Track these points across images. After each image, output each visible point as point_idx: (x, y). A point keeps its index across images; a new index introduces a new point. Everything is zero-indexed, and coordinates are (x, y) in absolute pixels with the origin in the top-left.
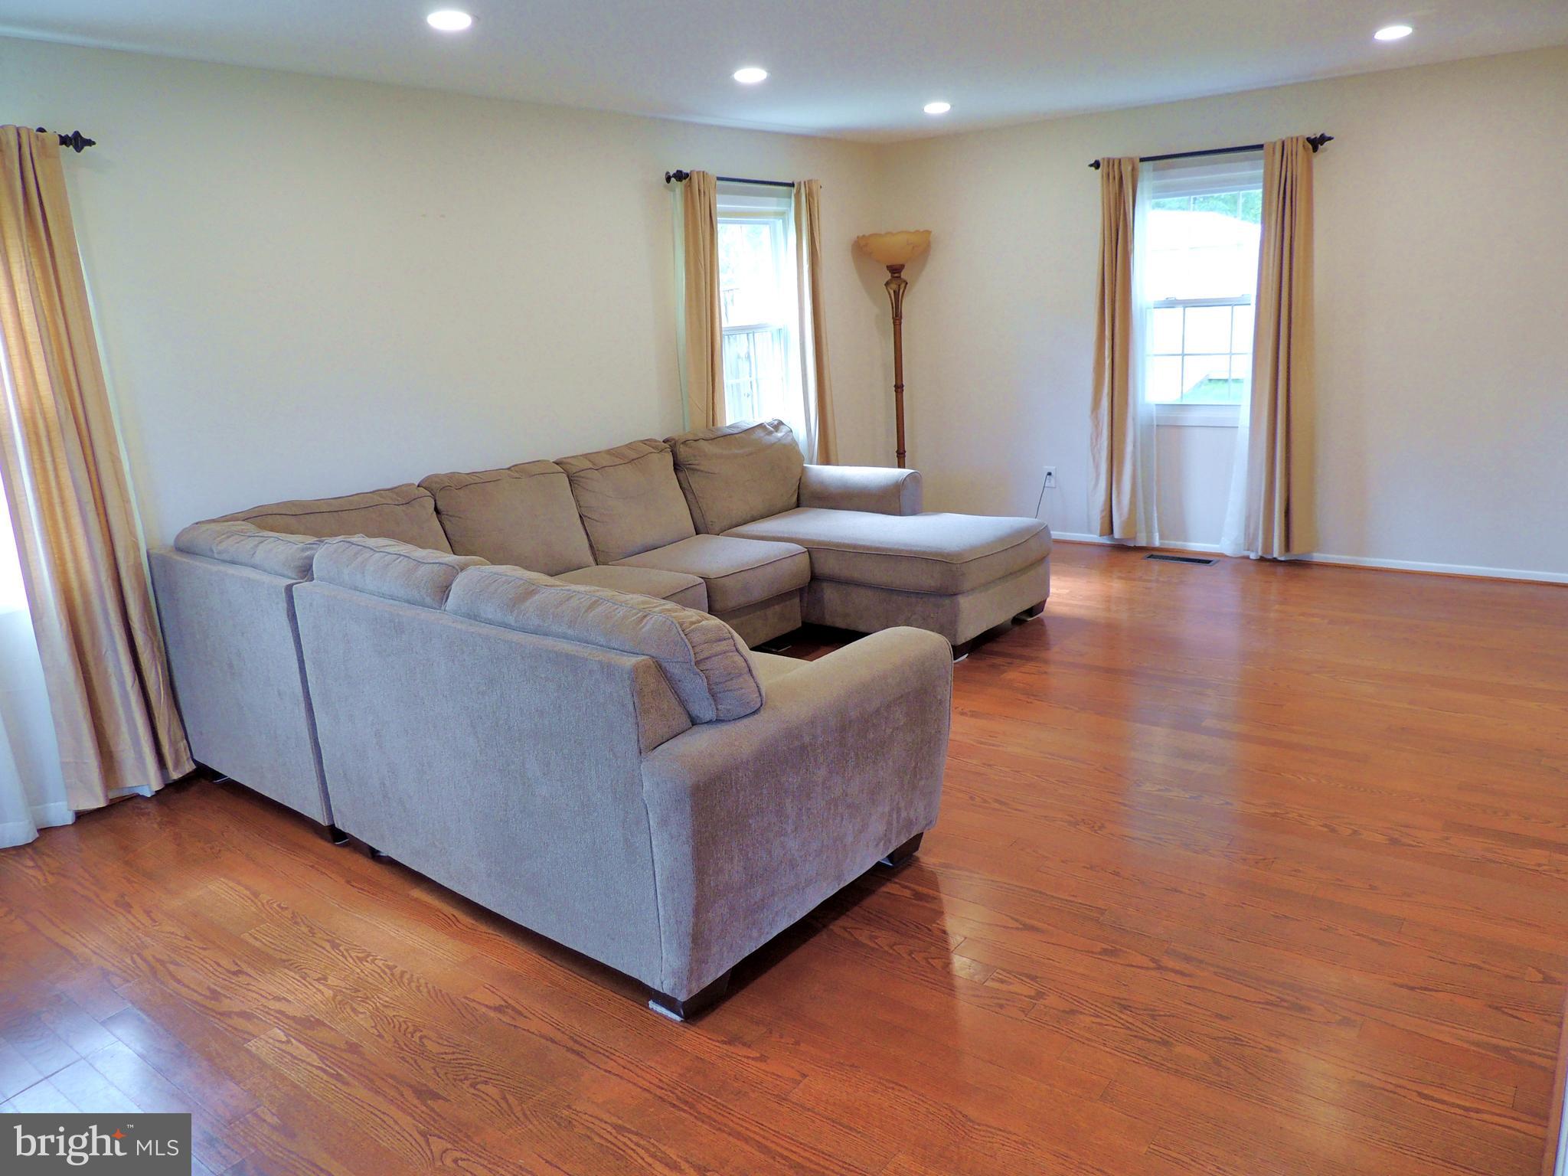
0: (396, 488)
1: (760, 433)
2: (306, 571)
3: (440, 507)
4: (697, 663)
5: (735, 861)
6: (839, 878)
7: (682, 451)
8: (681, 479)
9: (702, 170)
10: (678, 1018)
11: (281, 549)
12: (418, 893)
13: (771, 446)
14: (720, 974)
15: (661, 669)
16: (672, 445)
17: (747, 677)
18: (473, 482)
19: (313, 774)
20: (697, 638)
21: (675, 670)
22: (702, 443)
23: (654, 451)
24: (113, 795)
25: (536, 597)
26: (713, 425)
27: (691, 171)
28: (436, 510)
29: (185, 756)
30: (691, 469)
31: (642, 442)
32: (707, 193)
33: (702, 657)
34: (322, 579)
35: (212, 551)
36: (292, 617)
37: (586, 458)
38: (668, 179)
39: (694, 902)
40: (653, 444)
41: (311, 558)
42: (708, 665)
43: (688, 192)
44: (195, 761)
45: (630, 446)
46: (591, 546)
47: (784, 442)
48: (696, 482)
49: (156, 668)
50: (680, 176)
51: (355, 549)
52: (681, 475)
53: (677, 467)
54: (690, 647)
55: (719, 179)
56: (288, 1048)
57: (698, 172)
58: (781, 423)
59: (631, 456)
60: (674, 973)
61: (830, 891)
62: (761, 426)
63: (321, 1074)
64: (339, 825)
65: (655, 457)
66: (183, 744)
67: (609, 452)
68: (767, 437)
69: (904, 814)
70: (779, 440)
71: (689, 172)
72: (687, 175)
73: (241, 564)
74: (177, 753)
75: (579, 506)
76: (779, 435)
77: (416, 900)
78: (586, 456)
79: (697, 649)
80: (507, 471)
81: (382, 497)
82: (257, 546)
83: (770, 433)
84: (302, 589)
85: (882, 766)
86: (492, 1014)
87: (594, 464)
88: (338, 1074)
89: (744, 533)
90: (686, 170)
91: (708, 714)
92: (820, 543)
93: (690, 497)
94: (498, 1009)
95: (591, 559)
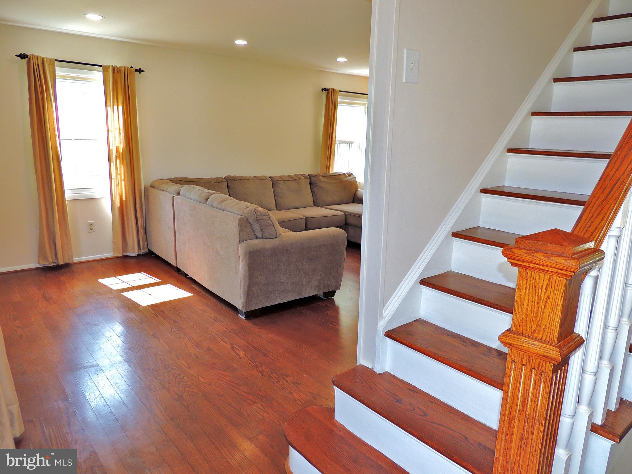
0: (216, 178)
1: (343, 177)
2: (179, 194)
3: (229, 185)
4: (257, 220)
5: (262, 276)
6: (300, 294)
7: (313, 178)
8: (312, 188)
9: (333, 88)
10: (243, 317)
11: (174, 187)
12: (194, 286)
13: (346, 181)
14: (256, 308)
15: (248, 220)
16: (310, 176)
17: (272, 227)
18: (240, 179)
19: (174, 251)
20: (258, 214)
21: (251, 221)
22: (321, 177)
23: (303, 177)
24: (124, 254)
25: (226, 202)
26: (329, 172)
27: (330, 88)
28: (228, 186)
29: (146, 246)
30: (315, 185)
31: (301, 174)
32: (334, 95)
33: (259, 219)
34: (182, 196)
35: (158, 187)
36: (173, 205)
37: (280, 177)
38: (322, 90)
39: (248, 283)
40: (304, 175)
41: (180, 190)
42: (260, 222)
43: (328, 94)
44: (148, 249)
45: (296, 175)
46: (276, 205)
47: (351, 180)
48: (315, 189)
49: (141, 220)
50: (325, 89)
51: (191, 188)
52: (311, 186)
53: (311, 184)
54: (256, 216)
55: (340, 91)
56: (148, 309)
57: (332, 89)
58: (352, 174)
59: (295, 179)
60: (242, 303)
61: (297, 297)
62: (344, 174)
63: (153, 315)
64: (178, 267)
65: (303, 180)
66: (146, 243)
67: (288, 176)
68: (346, 178)
69: (326, 282)
70: (349, 179)
71: (329, 88)
72: (328, 89)
73: (165, 191)
74: (144, 245)
75: (274, 191)
76: (350, 178)
77: (193, 287)
78: (280, 176)
79: (257, 217)
80: (253, 178)
81: (212, 180)
82: (169, 186)
83: (347, 177)
84: (177, 198)
85: (317, 264)
86: (199, 311)
87: (281, 179)
88: (157, 315)
89: (330, 208)
90: (327, 88)
91: (260, 236)
92: (349, 213)
93: (313, 194)
94: (201, 310)
95: (275, 208)
